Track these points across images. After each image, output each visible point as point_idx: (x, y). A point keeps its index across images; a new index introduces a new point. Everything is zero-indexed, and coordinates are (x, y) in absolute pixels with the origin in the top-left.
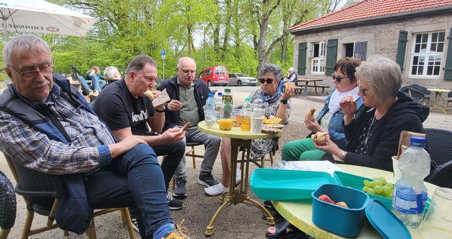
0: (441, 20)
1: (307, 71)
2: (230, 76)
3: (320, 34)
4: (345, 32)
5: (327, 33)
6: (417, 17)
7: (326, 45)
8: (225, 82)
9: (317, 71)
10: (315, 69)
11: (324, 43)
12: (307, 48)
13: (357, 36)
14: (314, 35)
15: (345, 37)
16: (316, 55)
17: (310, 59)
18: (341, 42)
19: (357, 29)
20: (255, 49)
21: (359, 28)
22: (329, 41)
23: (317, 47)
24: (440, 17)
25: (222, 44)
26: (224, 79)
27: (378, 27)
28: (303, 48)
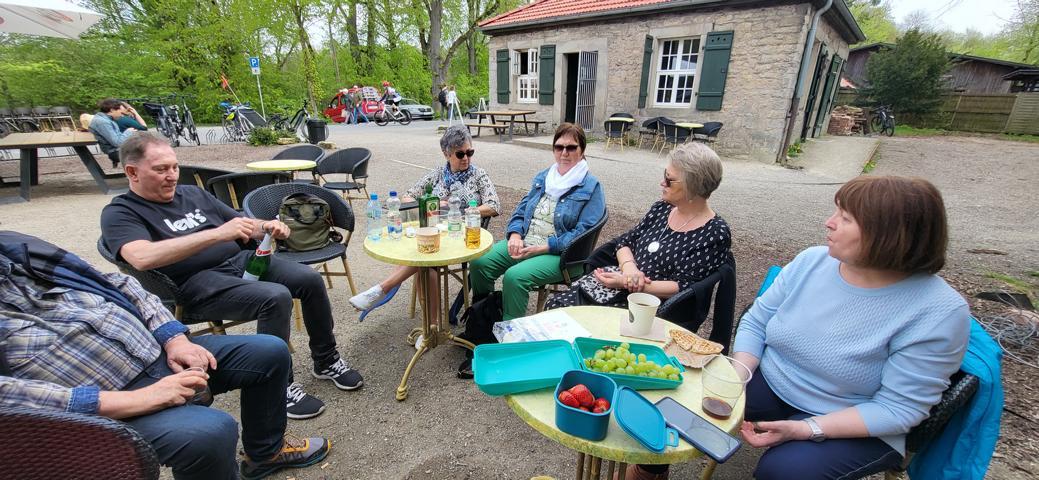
0: (695, 20)
1: (511, 96)
3: (528, 35)
4: (565, 34)
5: (539, 35)
6: (665, 13)
7: (539, 54)
9: (526, 96)
10: (524, 94)
11: (535, 51)
12: (509, 59)
13: (582, 42)
14: (520, 36)
15: (567, 42)
16: (524, 71)
17: (516, 78)
18: (560, 51)
19: (583, 29)
20: (424, 53)
21: (586, 28)
22: (542, 47)
23: (524, 57)
24: (695, 14)
25: (365, 44)
27: (612, 27)
28: (503, 57)
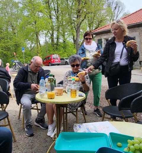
2: (61, 59)
3: (109, 34)
8: (59, 63)
12: (102, 42)
14: (106, 34)
20: (74, 43)
25: (56, 42)
26: (58, 62)
